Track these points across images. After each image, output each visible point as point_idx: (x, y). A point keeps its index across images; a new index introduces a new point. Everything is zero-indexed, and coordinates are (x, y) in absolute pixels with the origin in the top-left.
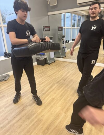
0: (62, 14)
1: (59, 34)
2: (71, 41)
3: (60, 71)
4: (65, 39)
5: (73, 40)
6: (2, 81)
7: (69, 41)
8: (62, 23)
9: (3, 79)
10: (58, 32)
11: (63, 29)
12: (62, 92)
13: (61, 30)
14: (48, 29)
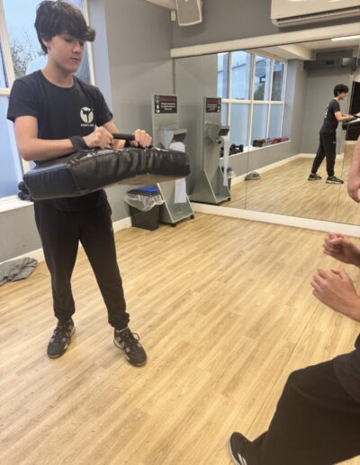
0: (219, 54)
1: (210, 122)
2: (248, 148)
3: (209, 250)
4: (228, 140)
5: (257, 143)
6: (10, 280)
7: (241, 148)
8: (220, 85)
9: (15, 275)
10: (207, 115)
11: (223, 107)
12: (216, 322)
13: (216, 110)
14: (171, 105)
